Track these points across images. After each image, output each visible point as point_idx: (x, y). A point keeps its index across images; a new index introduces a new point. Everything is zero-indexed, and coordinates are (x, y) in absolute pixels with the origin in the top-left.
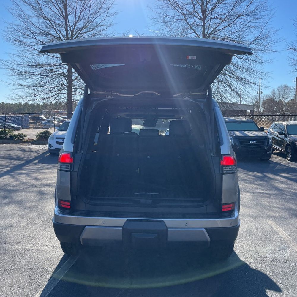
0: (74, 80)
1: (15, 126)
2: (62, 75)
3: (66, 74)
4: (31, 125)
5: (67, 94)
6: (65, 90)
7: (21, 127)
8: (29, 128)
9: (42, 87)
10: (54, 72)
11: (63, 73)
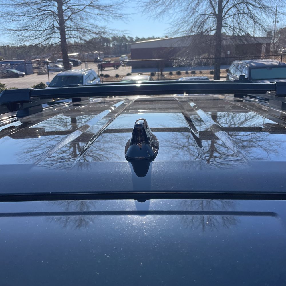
0: (66, 20)
1: (19, 72)
2: (51, 15)
3: (57, 13)
4: (35, 71)
5: (60, 37)
6: (58, 33)
7: (24, 73)
8: (34, 74)
9: (30, 30)
10: (43, 10)
11: (52, 11)
